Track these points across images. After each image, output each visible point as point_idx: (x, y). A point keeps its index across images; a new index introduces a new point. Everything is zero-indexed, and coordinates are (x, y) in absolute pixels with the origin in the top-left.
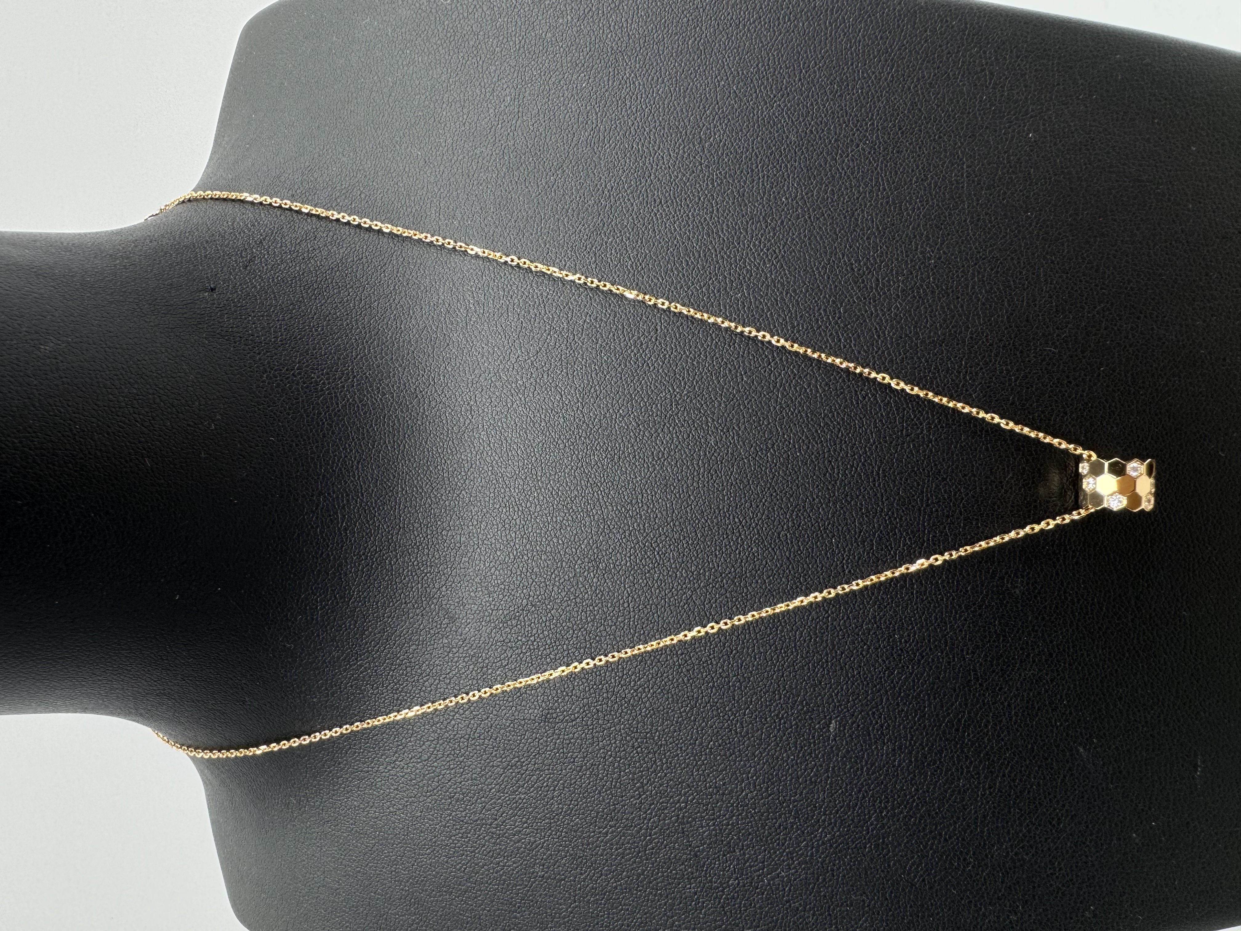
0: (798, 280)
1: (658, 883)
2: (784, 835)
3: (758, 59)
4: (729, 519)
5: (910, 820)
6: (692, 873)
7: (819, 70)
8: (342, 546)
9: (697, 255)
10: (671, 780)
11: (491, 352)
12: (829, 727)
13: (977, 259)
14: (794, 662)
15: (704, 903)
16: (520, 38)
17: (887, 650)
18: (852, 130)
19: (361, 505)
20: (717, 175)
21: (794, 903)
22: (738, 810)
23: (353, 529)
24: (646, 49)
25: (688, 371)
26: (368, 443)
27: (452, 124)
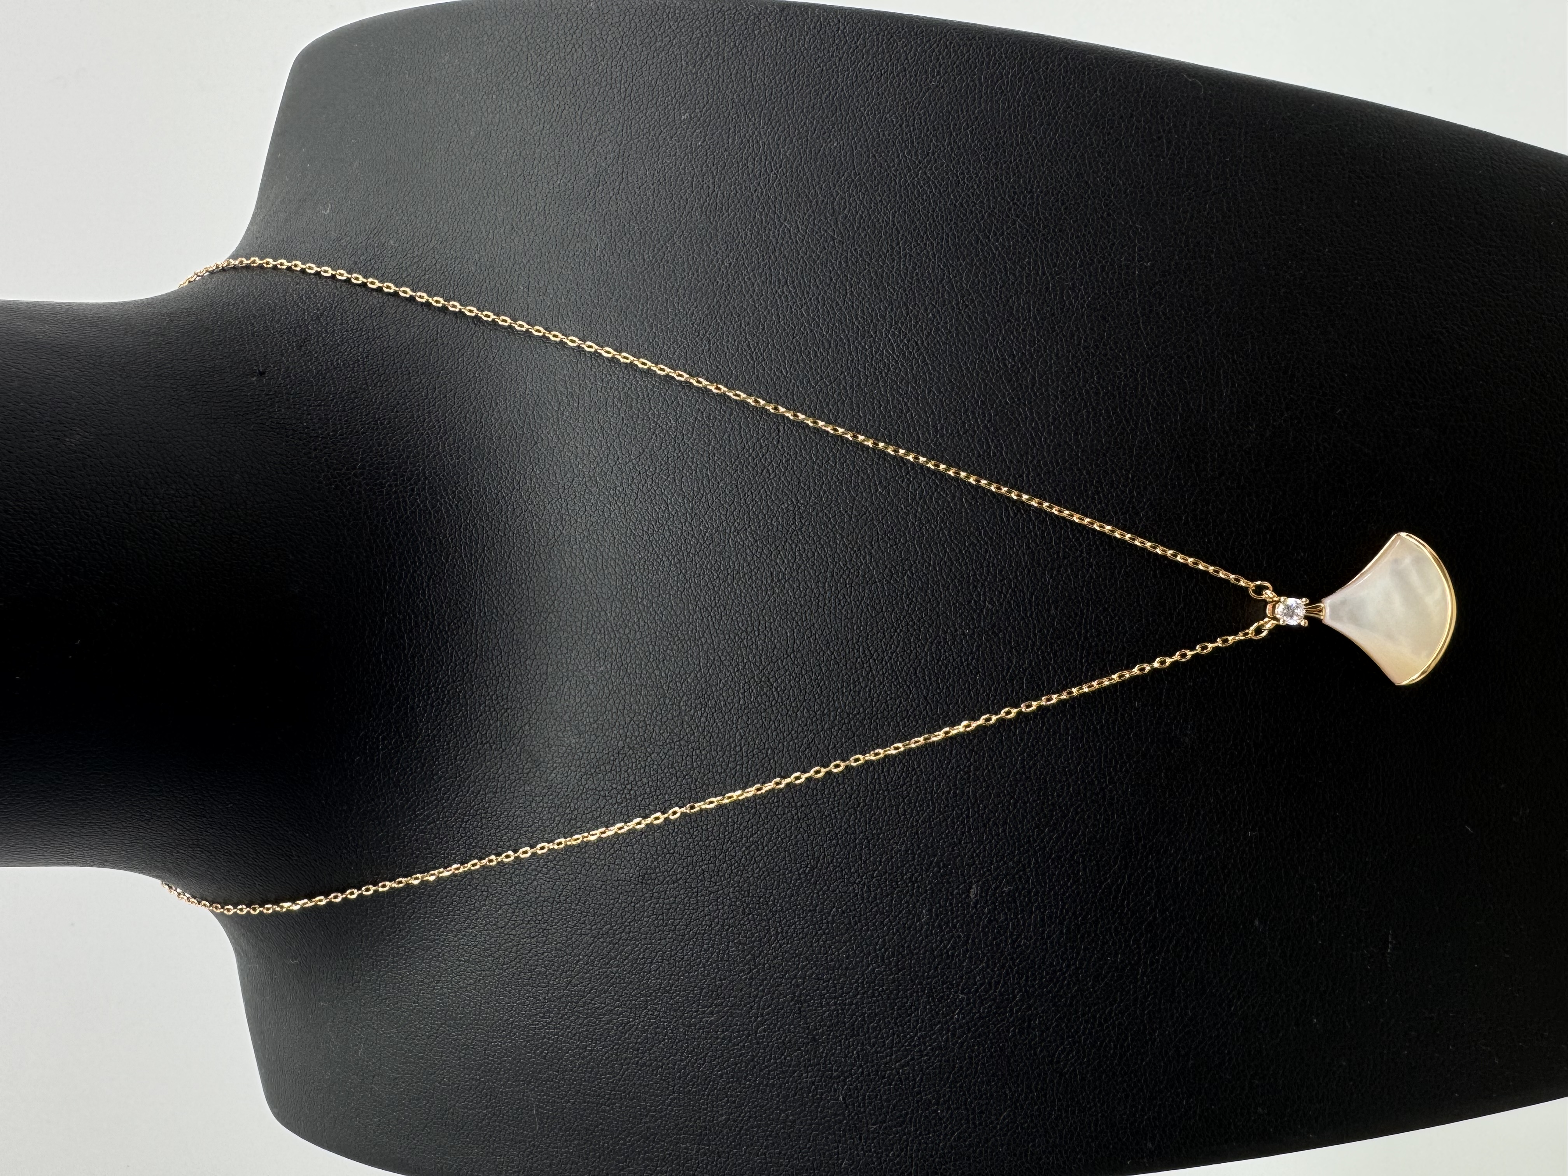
0: (943, 377)
1: (769, 1071)
2: (915, 1016)
3: (902, 119)
4: (858, 651)
5: (1059, 1001)
6: (809, 1061)
7: (971, 133)
8: (409, 676)
9: (827, 346)
10: (786, 952)
11: (586, 452)
12: (969, 892)
13: (1148, 356)
14: (930, 817)
15: (822, 1094)
16: (626, 85)
17: (1037, 805)
18: (1009, 203)
19: (431, 629)
20: (851, 252)
21: (926, 1095)
22: (863, 987)
23: (422, 656)
24: (773, 103)
25: (814, 479)
26: (441, 556)
27: (545, 184)
